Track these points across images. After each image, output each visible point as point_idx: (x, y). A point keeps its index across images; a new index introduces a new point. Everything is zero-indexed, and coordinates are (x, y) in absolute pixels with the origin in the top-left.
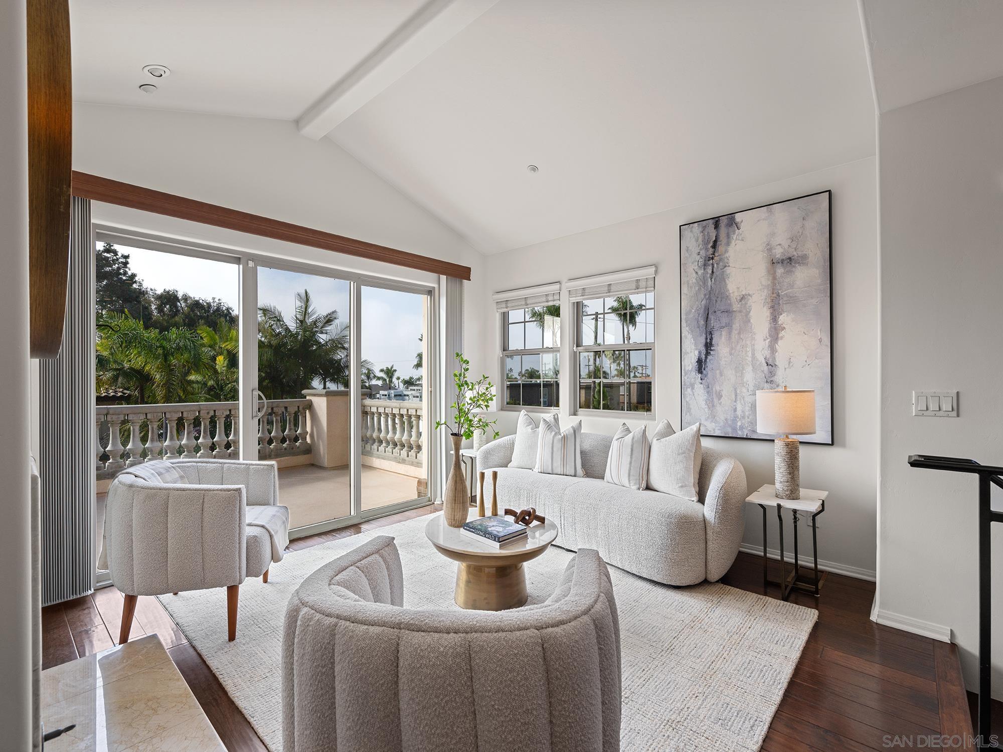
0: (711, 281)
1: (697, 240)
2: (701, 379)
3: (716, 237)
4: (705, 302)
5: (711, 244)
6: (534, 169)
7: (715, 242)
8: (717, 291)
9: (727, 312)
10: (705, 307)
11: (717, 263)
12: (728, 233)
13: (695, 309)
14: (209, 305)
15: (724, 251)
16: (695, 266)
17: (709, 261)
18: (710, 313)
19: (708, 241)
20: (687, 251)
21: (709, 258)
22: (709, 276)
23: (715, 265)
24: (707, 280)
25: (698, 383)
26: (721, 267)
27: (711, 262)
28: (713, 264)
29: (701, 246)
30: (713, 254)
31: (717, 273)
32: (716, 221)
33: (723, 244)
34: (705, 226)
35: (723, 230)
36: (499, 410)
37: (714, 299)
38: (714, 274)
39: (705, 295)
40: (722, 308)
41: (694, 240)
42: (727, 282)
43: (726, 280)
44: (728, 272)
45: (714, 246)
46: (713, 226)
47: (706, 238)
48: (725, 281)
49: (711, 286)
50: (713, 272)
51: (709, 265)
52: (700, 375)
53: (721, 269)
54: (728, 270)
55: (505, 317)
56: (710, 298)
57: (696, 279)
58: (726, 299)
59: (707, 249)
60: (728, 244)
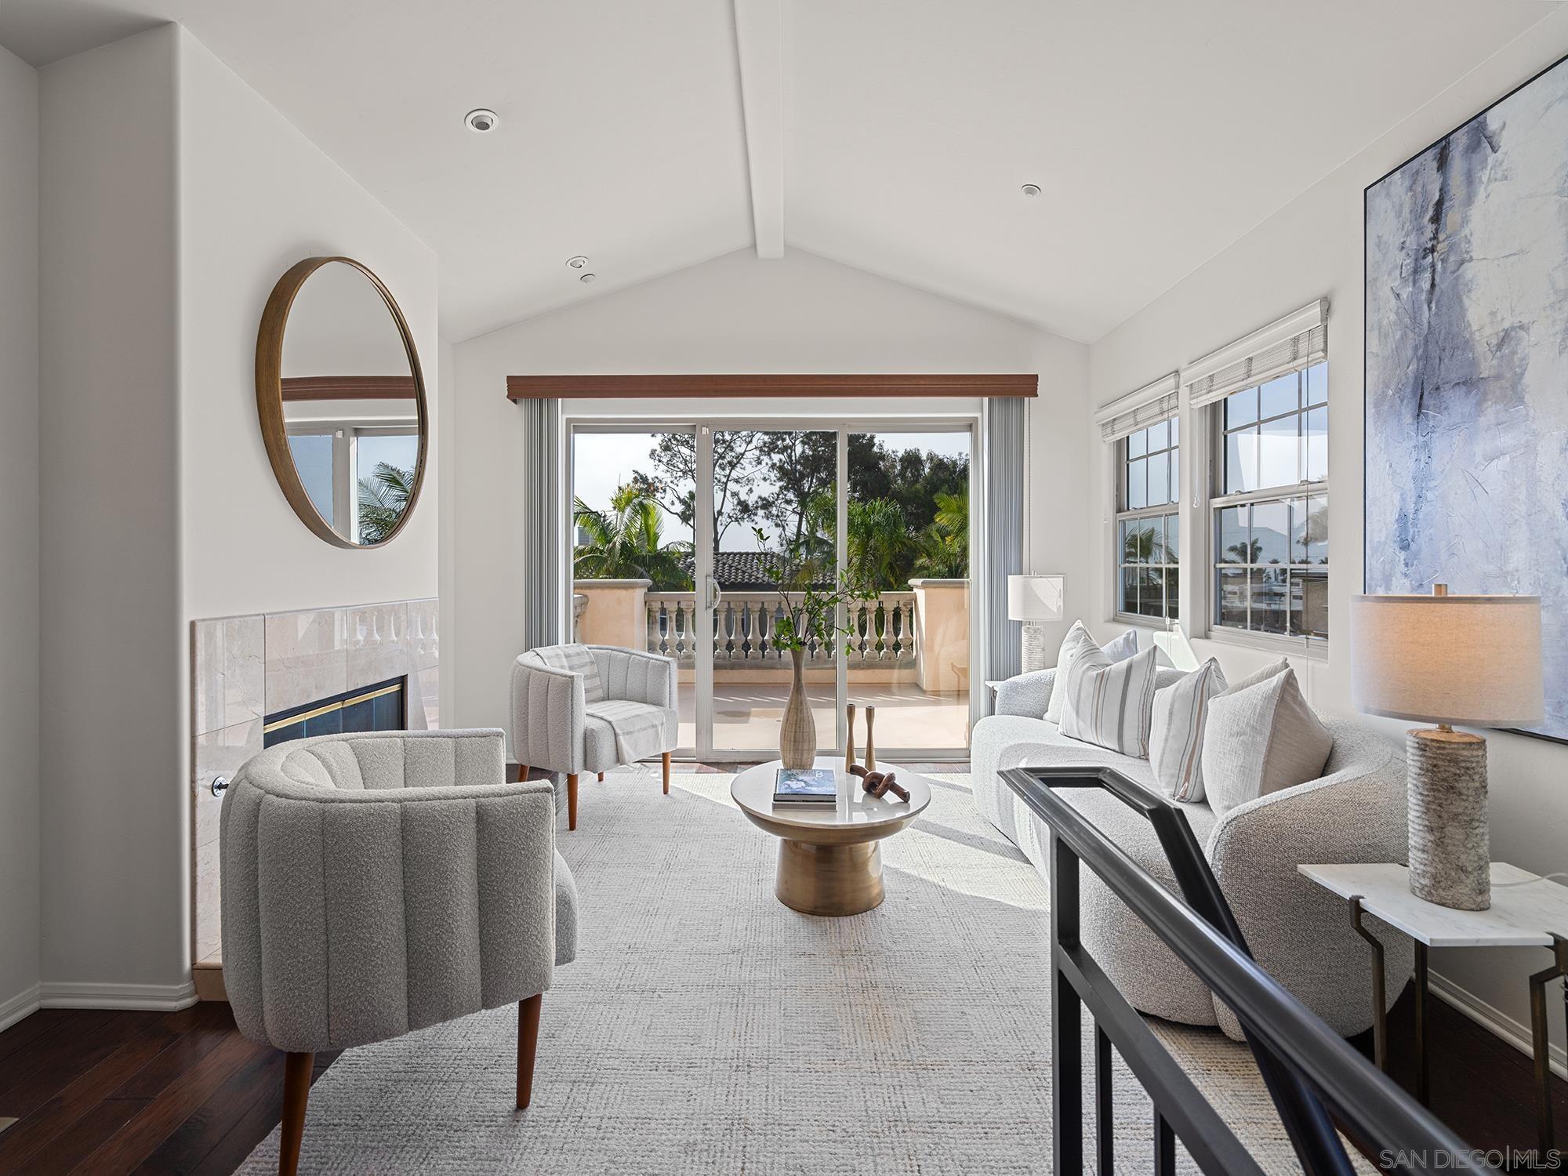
0: (1430, 309)
1: (1399, 214)
2: (1406, 565)
3: (1441, 190)
4: (1415, 366)
5: (1430, 213)
6: (1031, 189)
7: (1440, 204)
8: (1443, 332)
9: (1464, 383)
10: (1416, 378)
11: (1442, 260)
12: (1469, 171)
13: (1393, 387)
14: (954, 463)
15: (1459, 221)
16: (1395, 279)
17: (1424, 257)
18: (1426, 393)
19: (1422, 207)
20: (1378, 246)
21: (1425, 249)
22: (1423, 298)
23: (1439, 266)
24: (1420, 308)
25: (1399, 575)
26: (1451, 266)
27: (1429, 259)
28: (1433, 266)
29: (1408, 224)
30: (1435, 238)
31: (1442, 285)
32: (1442, 149)
33: (1456, 204)
34: (1417, 172)
35: (1457, 164)
36: (1108, 621)
37: (1435, 353)
38: (1437, 288)
39: (1416, 348)
40: (1454, 377)
41: (1393, 214)
42: (1466, 302)
43: (1464, 297)
44: (1469, 275)
45: (1436, 219)
46: (1435, 164)
47: (1419, 201)
48: (1461, 301)
49: (1429, 322)
50: (1433, 285)
51: (1425, 269)
52: (1402, 555)
53: (1453, 272)
54: (1469, 271)
55: (1122, 447)
56: (1426, 357)
57: (1397, 313)
58: (1464, 350)
59: (1420, 230)
60: (1469, 200)
